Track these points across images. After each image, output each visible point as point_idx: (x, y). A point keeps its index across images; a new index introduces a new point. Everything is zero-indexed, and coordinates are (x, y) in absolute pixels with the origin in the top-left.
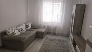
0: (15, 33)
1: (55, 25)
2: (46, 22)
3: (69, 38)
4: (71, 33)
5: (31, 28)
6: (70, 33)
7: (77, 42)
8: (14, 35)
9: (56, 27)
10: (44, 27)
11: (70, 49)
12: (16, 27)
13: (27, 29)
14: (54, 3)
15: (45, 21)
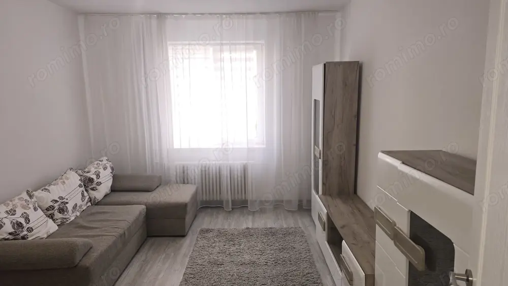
0: (30, 230)
1: (237, 162)
2: (192, 150)
3: (311, 216)
4: (317, 192)
5: (113, 190)
6: (313, 192)
7: (343, 227)
8: (23, 238)
9: (245, 169)
10: (184, 179)
11: (319, 265)
12: (31, 197)
13: (90, 200)
14: (226, 55)
15: (185, 145)
